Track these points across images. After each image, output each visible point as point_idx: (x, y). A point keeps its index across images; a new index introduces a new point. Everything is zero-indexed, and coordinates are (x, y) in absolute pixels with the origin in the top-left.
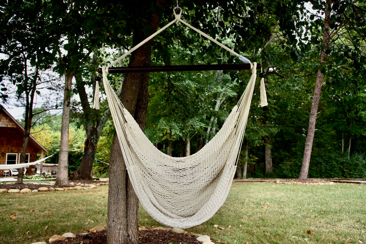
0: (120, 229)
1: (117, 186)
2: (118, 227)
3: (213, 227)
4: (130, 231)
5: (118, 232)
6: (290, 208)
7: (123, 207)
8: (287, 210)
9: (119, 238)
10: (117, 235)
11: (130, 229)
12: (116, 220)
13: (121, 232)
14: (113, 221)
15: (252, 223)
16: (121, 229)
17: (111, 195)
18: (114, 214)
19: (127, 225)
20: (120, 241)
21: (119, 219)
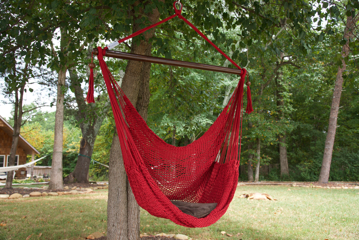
0: (120, 234)
1: (117, 189)
2: (119, 232)
3: (220, 234)
4: (131, 236)
5: (118, 237)
6: (306, 214)
7: (123, 211)
8: (303, 216)
11: (131, 235)
12: (116, 224)
13: (122, 237)
14: (113, 226)
16: (122, 234)
17: (111, 199)
18: (114, 218)
19: (128, 230)
21: (119, 224)
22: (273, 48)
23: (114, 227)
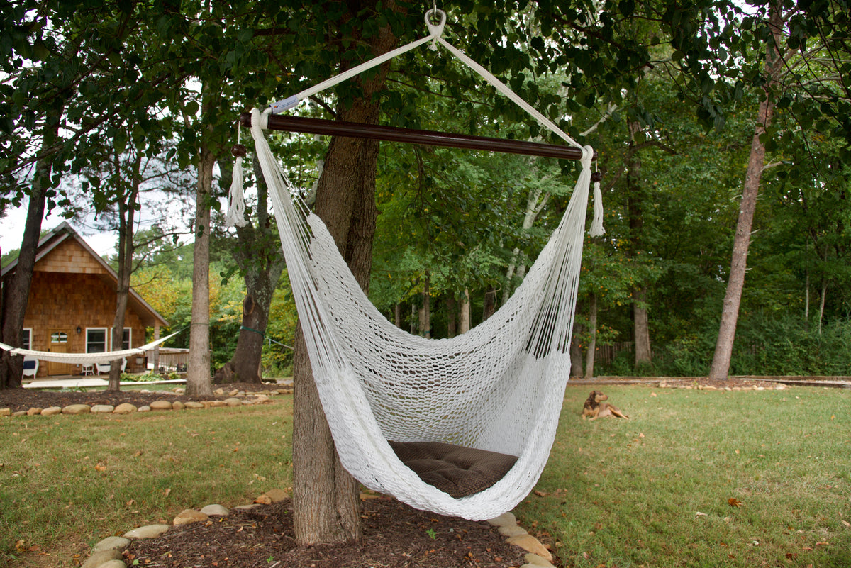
0: (320, 503)
1: (311, 411)
2: (317, 499)
4: (343, 506)
5: (316, 508)
6: (690, 446)
7: (324, 456)
8: (683, 449)
9: (319, 522)
10: (315, 515)
11: (341, 503)
12: (310, 483)
13: (323, 508)
14: (306, 485)
15: (607, 481)
16: (323, 502)
17: (299, 431)
18: (306, 471)
19: (336, 493)
20: (320, 528)
21: (318, 482)
22: (640, 114)
23: (307, 488)
